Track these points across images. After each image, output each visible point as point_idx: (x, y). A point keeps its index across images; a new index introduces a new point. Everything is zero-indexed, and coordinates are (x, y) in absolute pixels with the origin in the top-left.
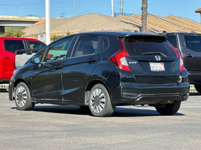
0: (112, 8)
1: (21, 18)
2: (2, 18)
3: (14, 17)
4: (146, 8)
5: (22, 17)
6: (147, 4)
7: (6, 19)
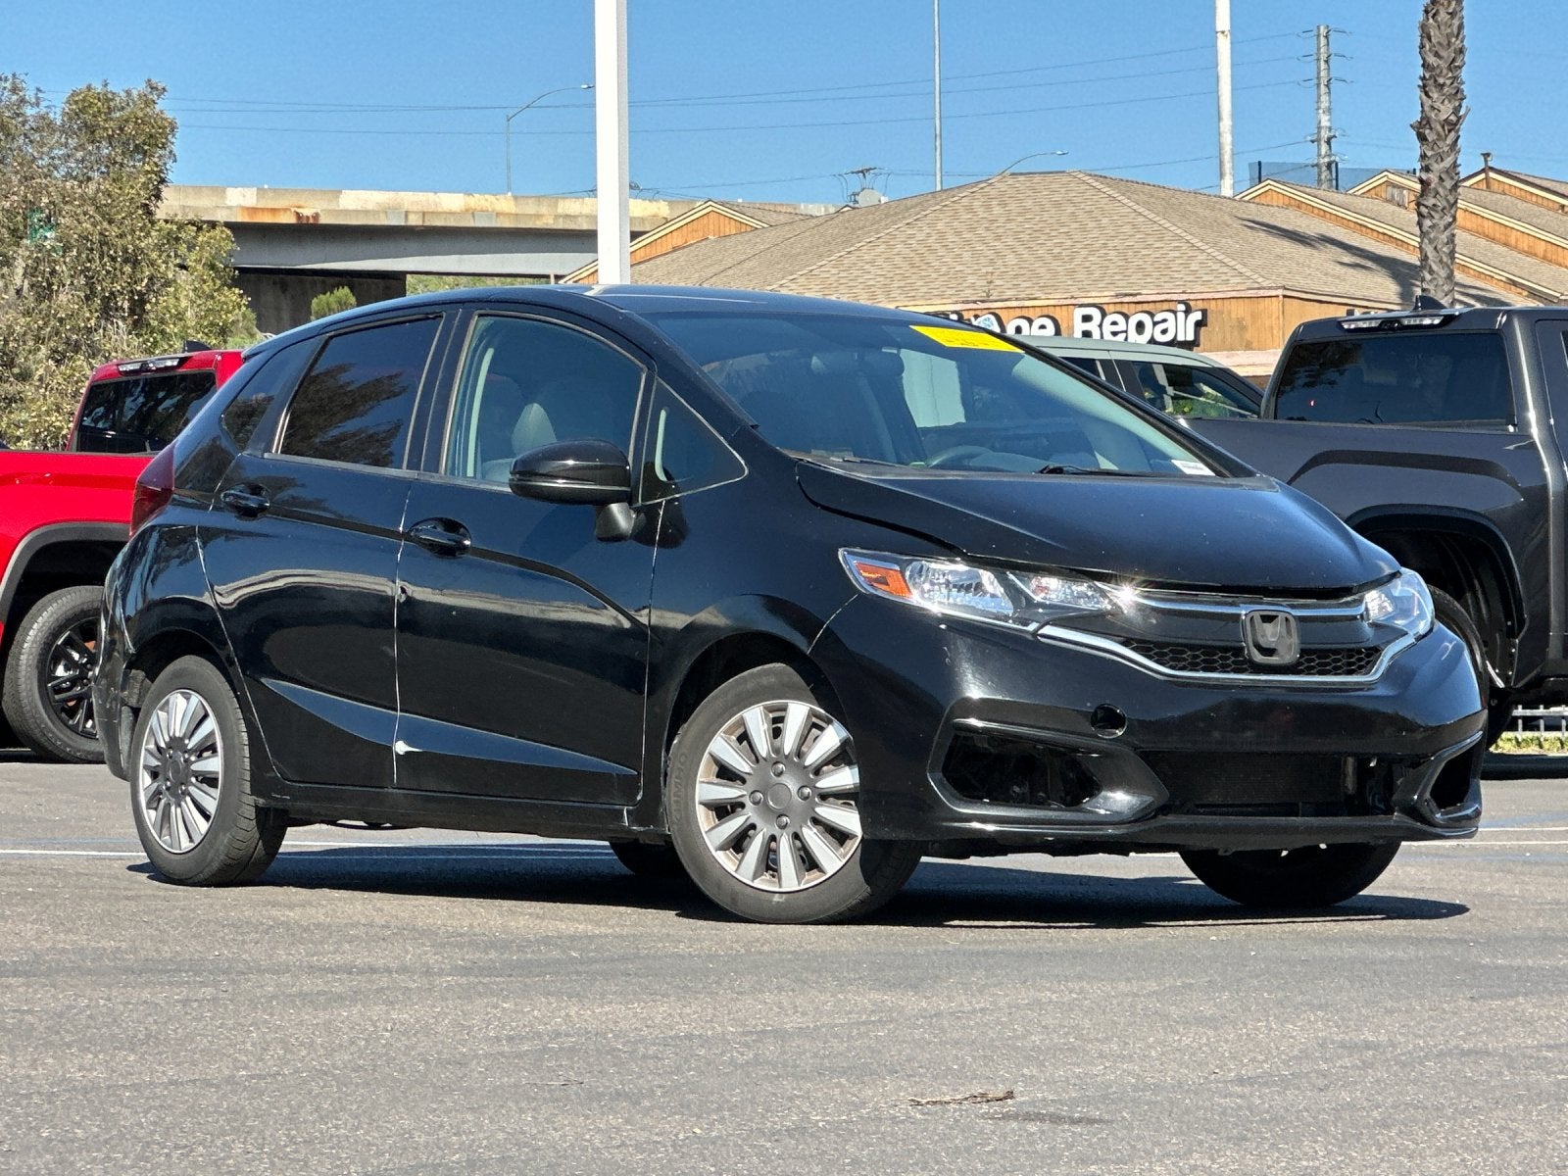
0: (1226, 123)
1: (530, 208)
2: (385, 211)
3: (478, 201)
4: (1452, 126)
5: (539, 198)
6: (1458, 94)
7: (414, 221)
